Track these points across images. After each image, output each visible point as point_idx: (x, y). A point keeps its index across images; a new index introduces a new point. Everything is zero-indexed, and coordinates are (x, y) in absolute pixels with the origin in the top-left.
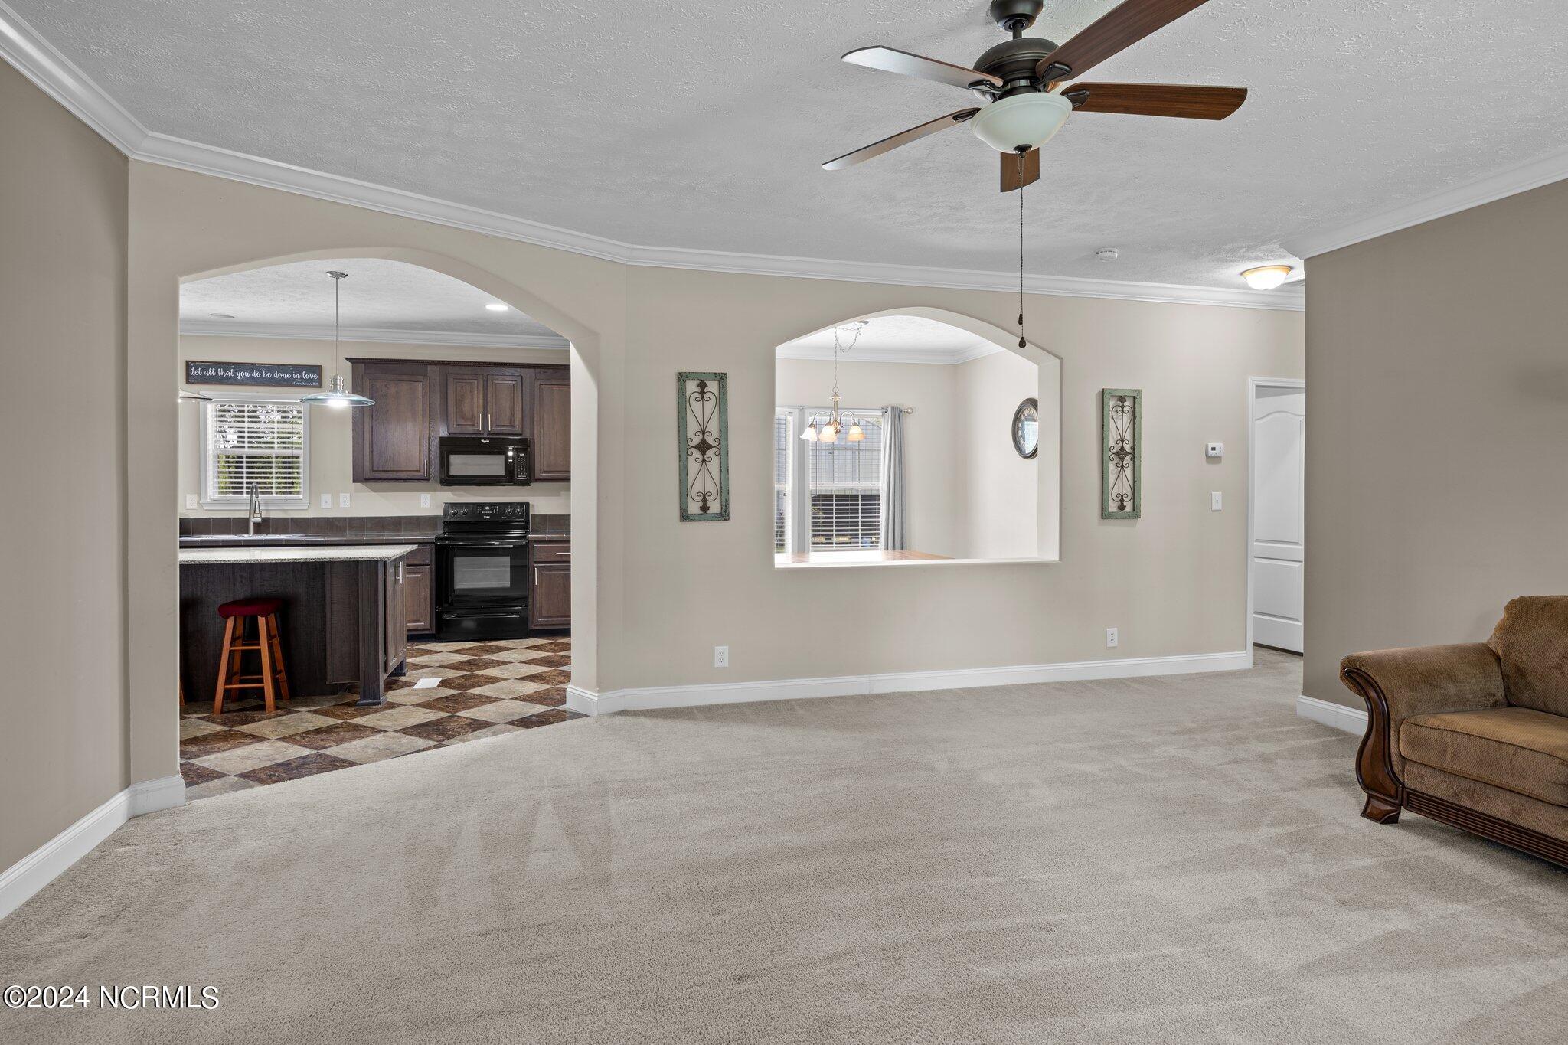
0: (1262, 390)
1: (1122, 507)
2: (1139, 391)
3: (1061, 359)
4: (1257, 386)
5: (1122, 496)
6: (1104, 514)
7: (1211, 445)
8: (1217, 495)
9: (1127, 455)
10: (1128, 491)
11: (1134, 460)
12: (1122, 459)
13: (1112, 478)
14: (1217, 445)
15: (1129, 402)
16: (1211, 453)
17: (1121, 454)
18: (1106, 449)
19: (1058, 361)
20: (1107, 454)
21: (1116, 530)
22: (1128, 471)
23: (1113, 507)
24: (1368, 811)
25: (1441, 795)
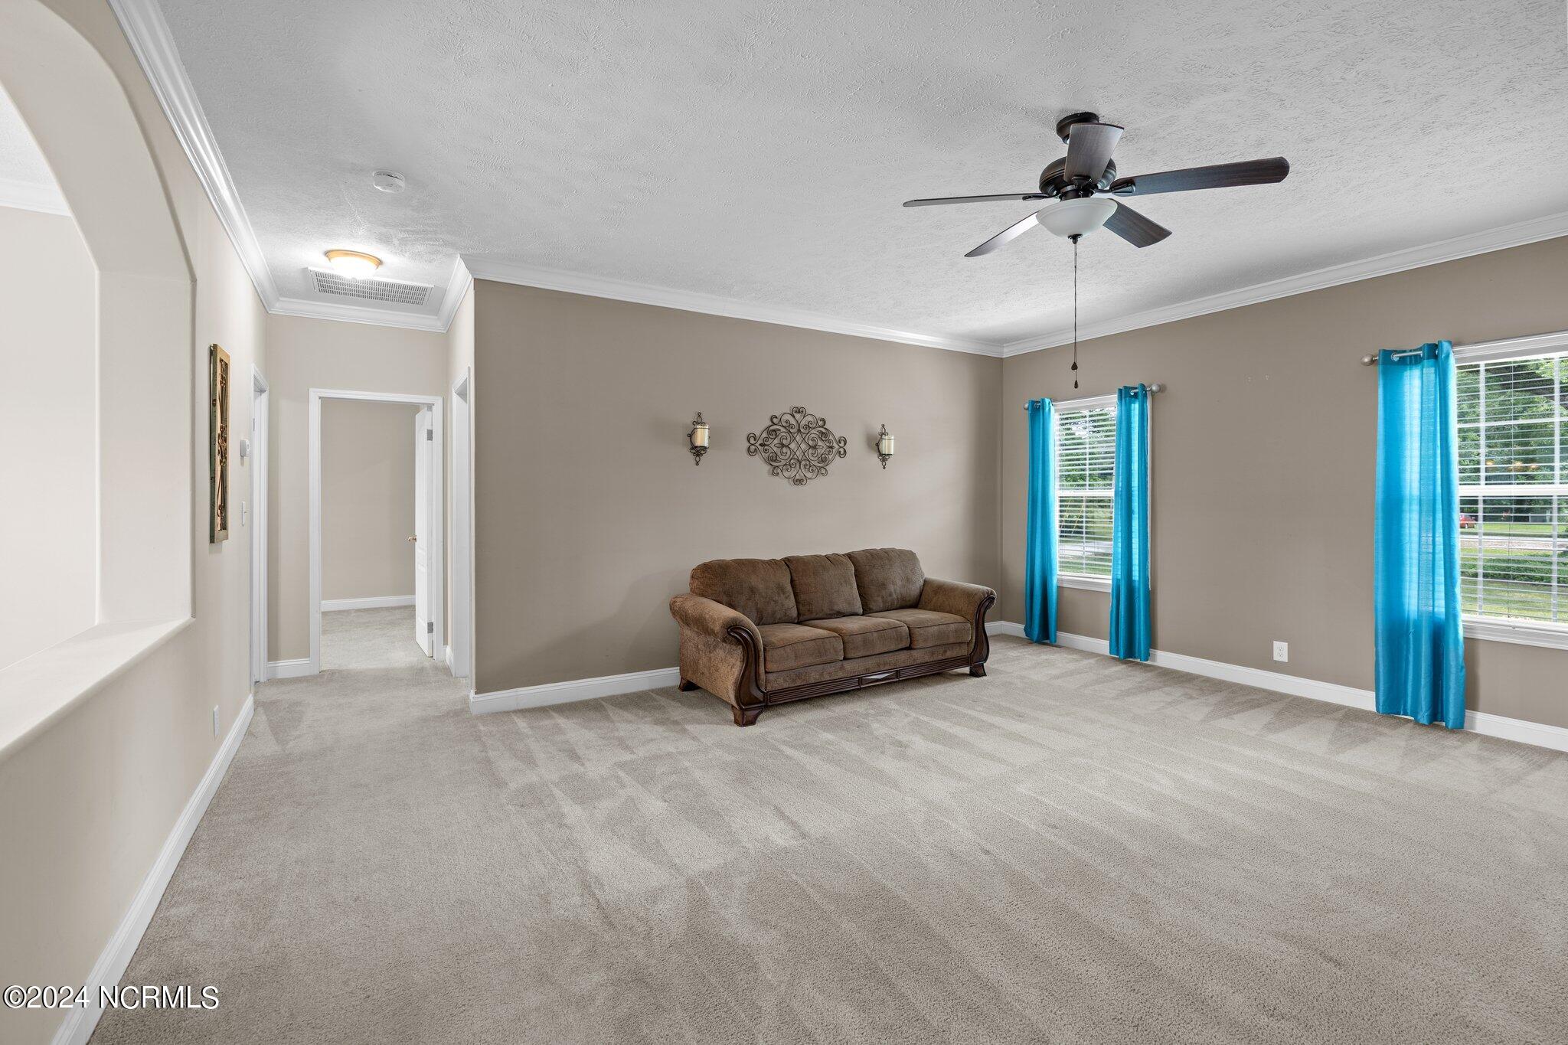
2: (229, 359)
6: (213, 537)
8: (244, 504)
13: (218, 481)
15: (225, 370)
16: (242, 452)
18: (216, 438)
20: (217, 445)
21: (215, 558)
23: (218, 527)
24: (745, 721)
25: (786, 685)
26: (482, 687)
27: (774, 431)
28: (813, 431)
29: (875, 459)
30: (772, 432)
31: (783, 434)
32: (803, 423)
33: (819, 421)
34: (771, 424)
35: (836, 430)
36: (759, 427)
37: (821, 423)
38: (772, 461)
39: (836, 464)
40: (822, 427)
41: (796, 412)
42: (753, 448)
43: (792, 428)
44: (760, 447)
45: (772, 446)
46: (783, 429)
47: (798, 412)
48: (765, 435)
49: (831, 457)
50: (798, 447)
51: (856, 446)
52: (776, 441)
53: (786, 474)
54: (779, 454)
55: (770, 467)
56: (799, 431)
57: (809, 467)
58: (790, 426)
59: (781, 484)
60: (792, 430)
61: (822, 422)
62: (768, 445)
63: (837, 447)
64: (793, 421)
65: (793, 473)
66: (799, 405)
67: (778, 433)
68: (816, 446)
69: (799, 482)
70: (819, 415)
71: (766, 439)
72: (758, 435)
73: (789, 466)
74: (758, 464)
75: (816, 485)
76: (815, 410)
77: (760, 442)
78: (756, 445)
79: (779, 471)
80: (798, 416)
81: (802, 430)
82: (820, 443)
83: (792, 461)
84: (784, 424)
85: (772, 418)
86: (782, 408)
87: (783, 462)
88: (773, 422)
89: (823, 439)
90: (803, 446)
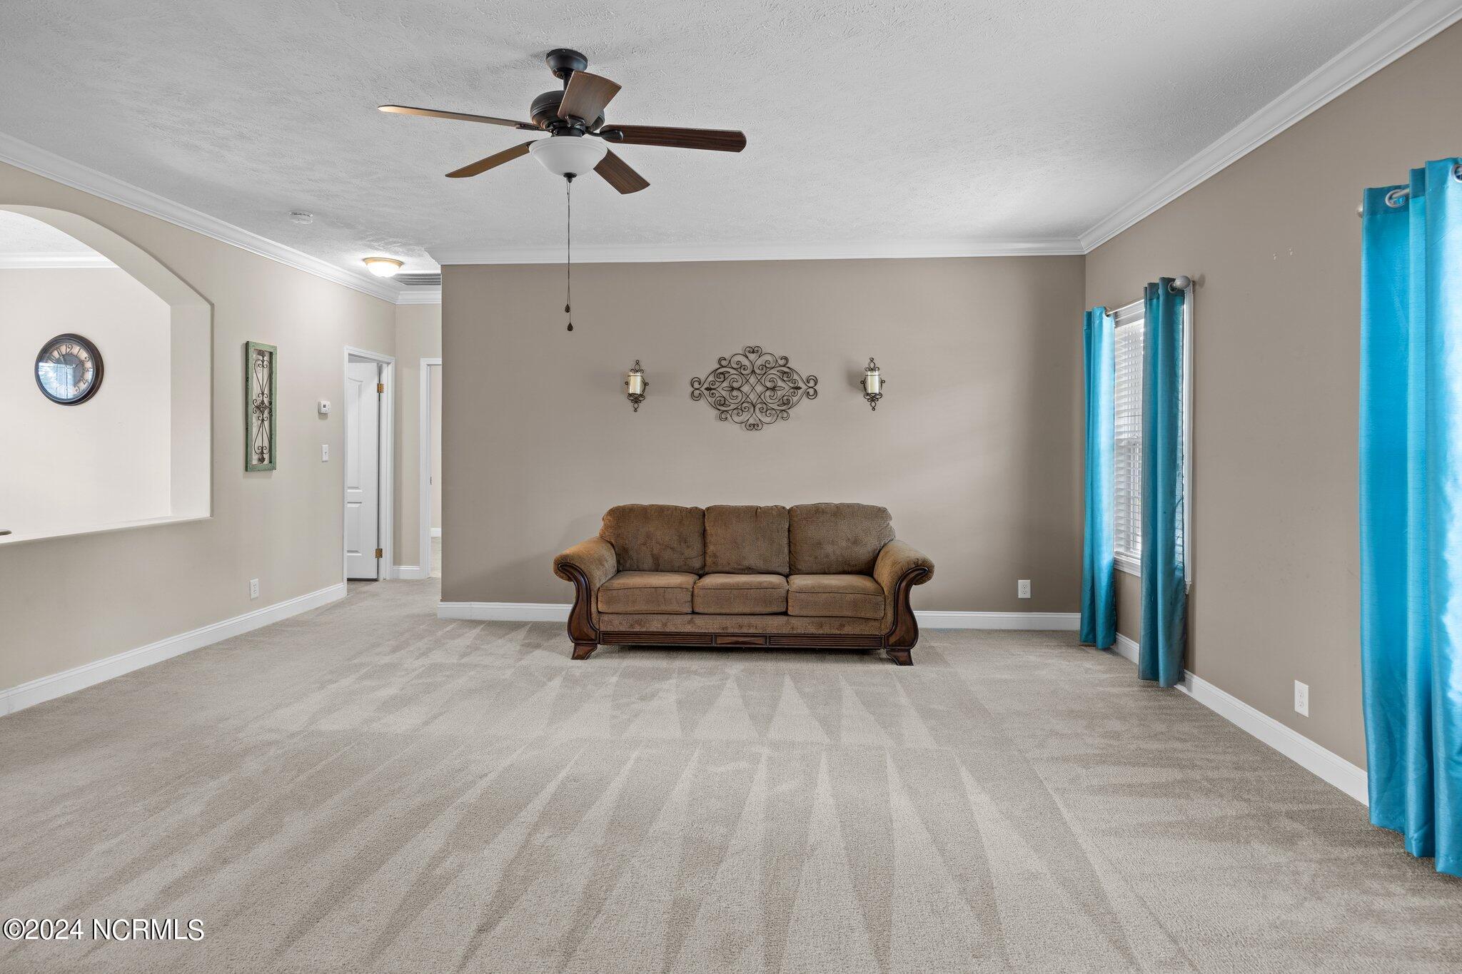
0: (354, 358)
1: (262, 460)
2: (275, 348)
3: (212, 305)
4: (350, 354)
5: (262, 448)
6: (247, 467)
7: (323, 404)
8: (325, 447)
9: (267, 408)
10: (266, 443)
11: (271, 416)
12: (262, 412)
13: (255, 430)
14: (327, 403)
15: (269, 356)
16: (323, 410)
17: (260, 408)
18: (250, 402)
19: (208, 307)
20: (251, 407)
21: (256, 482)
22: (266, 423)
23: (255, 461)
24: (576, 655)
25: (622, 629)
26: (445, 598)
27: (722, 373)
28: (772, 371)
29: (860, 399)
30: (720, 374)
31: (733, 376)
32: (759, 362)
33: (779, 361)
34: (719, 366)
35: (802, 368)
36: (704, 371)
37: (781, 362)
38: (720, 405)
39: (804, 407)
40: (784, 366)
41: (749, 352)
42: (697, 392)
43: (744, 369)
44: (705, 392)
45: (719, 389)
46: (732, 371)
47: (753, 352)
48: (711, 378)
49: (795, 399)
50: (755, 389)
51: (831, 384)
52: (725, 384)
53: (736, 419)
54: (728, 398)
55: (717, 412)
56: (753, 371)
57: (766, 410)
58: (742, 367)
59: (732, 429)
60: (744, 372)
61: (783, 360)
62: (714, 389)
63: (804, 387)
64: (745, 362)
65: (745, 417)
66: (752, 343)
67: (727, 375)
68: (774, 387)
69: (754, 427)
70: (779, 353)
71: (713, 383)
72: (703, 379)
73: (740, 409)
74: (704, 409)
75: (774, 431)
76: (774, 347)
77: (705, 386)
78: (699, 390)
79: (728, 416)
80: (752, 357)
81: (758, 371)
82: (780, 383)
83: (745, 405)
84: (735, 366)
85: (719, 361)
86: (732, 348)
87: (733, 406)
88: (720, 365)
89: (785, 379)
90: (759, 389)
